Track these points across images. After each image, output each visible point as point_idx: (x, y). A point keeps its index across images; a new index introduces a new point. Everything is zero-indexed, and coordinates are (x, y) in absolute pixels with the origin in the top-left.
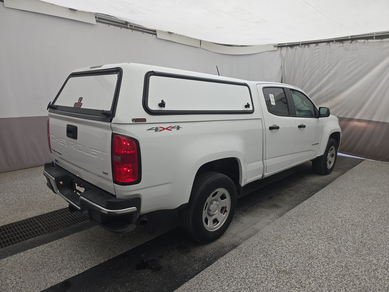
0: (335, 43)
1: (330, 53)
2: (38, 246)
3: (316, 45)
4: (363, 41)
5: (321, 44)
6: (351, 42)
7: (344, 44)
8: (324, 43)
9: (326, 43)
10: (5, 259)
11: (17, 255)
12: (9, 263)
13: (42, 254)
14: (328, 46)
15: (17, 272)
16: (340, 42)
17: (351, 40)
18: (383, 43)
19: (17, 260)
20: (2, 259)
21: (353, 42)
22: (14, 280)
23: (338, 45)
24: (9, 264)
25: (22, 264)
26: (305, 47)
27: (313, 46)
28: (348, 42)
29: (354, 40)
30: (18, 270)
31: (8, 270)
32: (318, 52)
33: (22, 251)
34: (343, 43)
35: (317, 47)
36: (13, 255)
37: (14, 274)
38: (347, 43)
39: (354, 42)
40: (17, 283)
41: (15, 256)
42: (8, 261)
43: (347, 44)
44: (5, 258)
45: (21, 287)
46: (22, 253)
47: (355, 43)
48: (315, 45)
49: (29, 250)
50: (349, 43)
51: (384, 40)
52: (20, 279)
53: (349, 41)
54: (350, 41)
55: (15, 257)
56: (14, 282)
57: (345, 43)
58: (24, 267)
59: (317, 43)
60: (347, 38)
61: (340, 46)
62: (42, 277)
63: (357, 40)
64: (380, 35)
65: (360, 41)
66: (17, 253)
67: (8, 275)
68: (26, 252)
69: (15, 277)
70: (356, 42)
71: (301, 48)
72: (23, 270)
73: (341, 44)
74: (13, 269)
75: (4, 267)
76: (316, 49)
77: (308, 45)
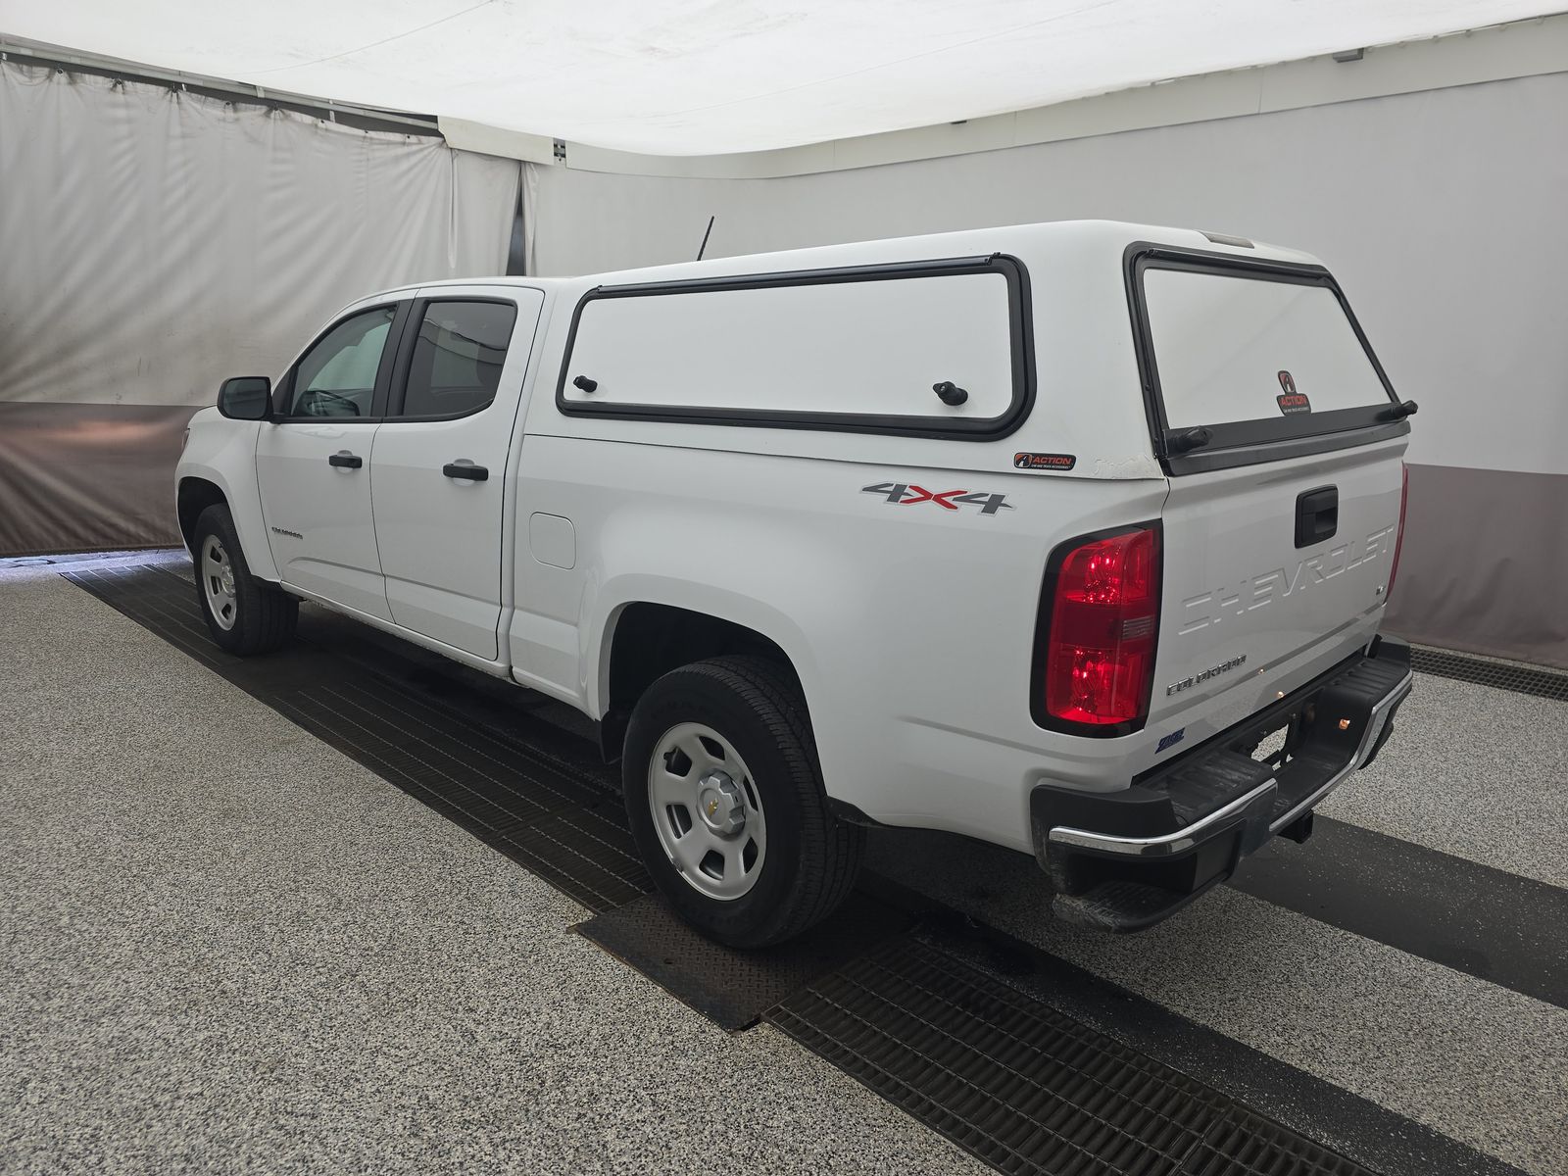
0: (204, 103)
1: (184, 136)
2: (1342, 1091)
3: (115, 86)
4: (308, 119)
5: (140, 86)
6: (267, 114)
7: (241, 114)
8: (152, 88)
9: (162, 90)
10: (1502, 1153)
11: (1445, 1130)
12: (1504, 1127)
13: (1378, 1058)
14: (175, 105)
15: (1515, 1078)
16: (224, 103)
17: (268, 106)
18: (372, 144)
19: (1470, 1114)
20: (1510, 1165)
21: (272, 115)
22: (1547, 1067)
23: (215, 110)
24: (1507, 1125)
25: (1472, 1086)
26: (49, 77)
27: (96, 83)
28: (255, 110)
29: (276, 110)
30: (1506, 1081)
31: (1530, 1109)
32: (129, 121)
33: (1411, 1127)
34: (236, 110)
35: (119, 97)
36: (1462, 1144)
37: (1528, 1081)
38: (253, 113)
39: (276, 114)
40: (1550, 1055)
41: (1457, 1136)
42: (1498, 1138)
43: (251, 115)
44: (1495, 1160)
45: (1549, 1035)
46: (1423, 1120)
47: (281, 120)
48: (111, 85)
49: (1392, 1106)
50: (257, 112)
51: (372, 134)
52: (1527, 1057)
53: (258, 106)
54: (264, 109)
55: (1463, 1129)
56: (1554, 1064)
57: (246, 110)
58: (1478, 1073)
59: (120, 75)
60: (251, 92)
61: (224, 120)
62: (1469, 1009)
63: (288, 112)
64: (361, 113)
65: (297, 116)
66: (1441, 1137)
67: (1546, 1096)
68: (1406, 1114)
69: (1533, 1073)
70: (287, 117)
71: (27, 79)
72: (1490, 1071)
73: (230, 114)
74: (1514, 1098)
75: (1535, 1129)
76: (114, 105)
77: (70, 76)
